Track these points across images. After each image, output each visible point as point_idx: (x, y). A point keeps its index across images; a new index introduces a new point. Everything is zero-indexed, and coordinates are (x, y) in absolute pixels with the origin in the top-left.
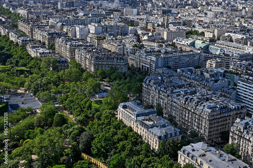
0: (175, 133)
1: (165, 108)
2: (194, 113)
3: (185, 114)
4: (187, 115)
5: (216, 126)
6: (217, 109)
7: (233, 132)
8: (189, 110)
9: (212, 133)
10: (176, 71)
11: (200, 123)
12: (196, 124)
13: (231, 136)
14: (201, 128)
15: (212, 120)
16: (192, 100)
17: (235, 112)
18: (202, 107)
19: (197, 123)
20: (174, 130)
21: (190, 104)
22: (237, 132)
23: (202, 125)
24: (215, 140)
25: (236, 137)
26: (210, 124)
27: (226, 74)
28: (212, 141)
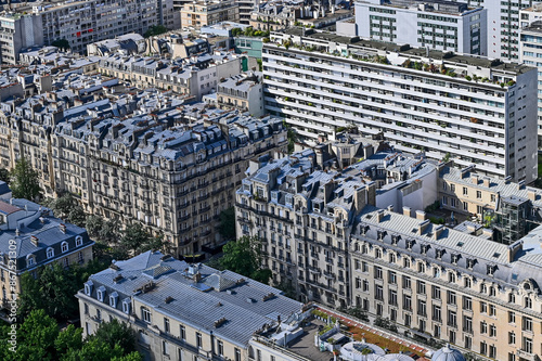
0: (71, 242)
1: (46, 171)
2: (129, 169)
3: (106, 178)
4: (111, 180)
5: (200, 199)
6: (195, 145)
7: (243, 206)
8: (113, 163)
9: (190, 222)
10: (85, 53)
11: (152, 196)
12: (140, 203)
13: (240, 220)
14: (157, 214)
15: (183, 181)
16: (120, 131)
17: (251, 147)
18: (151, 148)
19: (143, 199)
20: (67, 232)
21: (115, 143)
22: (254, 203)
23: (156, 202)
24: (203, 241)
25: (253, 218)
26: (179, 195)
27: (238, 39)
28: (196, 244)
